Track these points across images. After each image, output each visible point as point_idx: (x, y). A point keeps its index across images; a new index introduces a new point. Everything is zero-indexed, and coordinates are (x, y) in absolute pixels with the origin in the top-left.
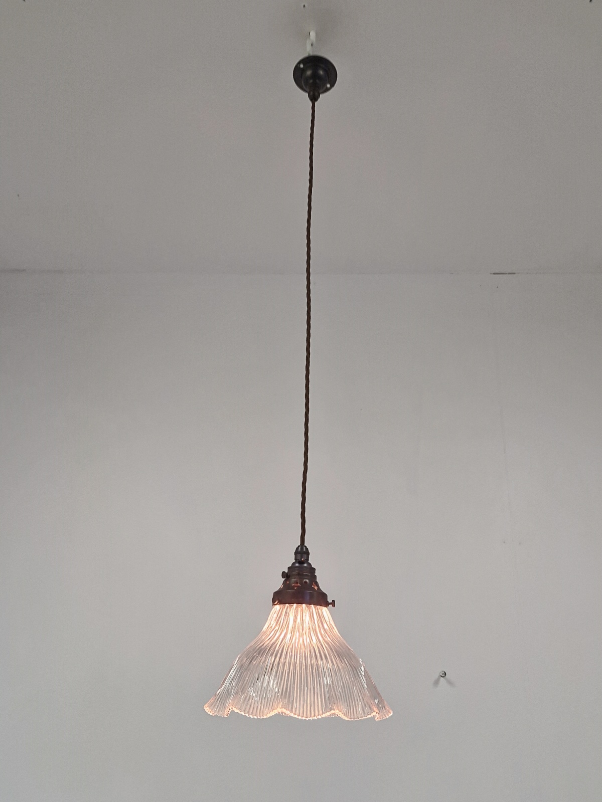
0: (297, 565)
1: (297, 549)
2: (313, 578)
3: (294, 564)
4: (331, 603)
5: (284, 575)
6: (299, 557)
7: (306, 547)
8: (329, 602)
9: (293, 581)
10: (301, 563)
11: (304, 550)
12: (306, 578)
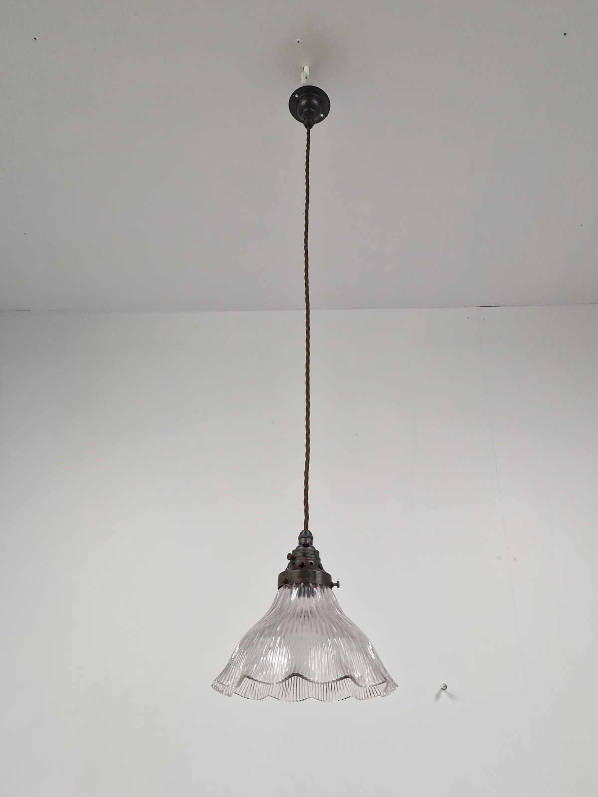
0: (302, 548)
1: (301, 534)
2: (318, 559)
3: (298, 547)
4: (336, 585)
5: (289, 557)
6: (303, 541)
8: (334, 583)
9: (298, 562)
10: (306, 545)
11: (308, 534)
12: (311, 559)
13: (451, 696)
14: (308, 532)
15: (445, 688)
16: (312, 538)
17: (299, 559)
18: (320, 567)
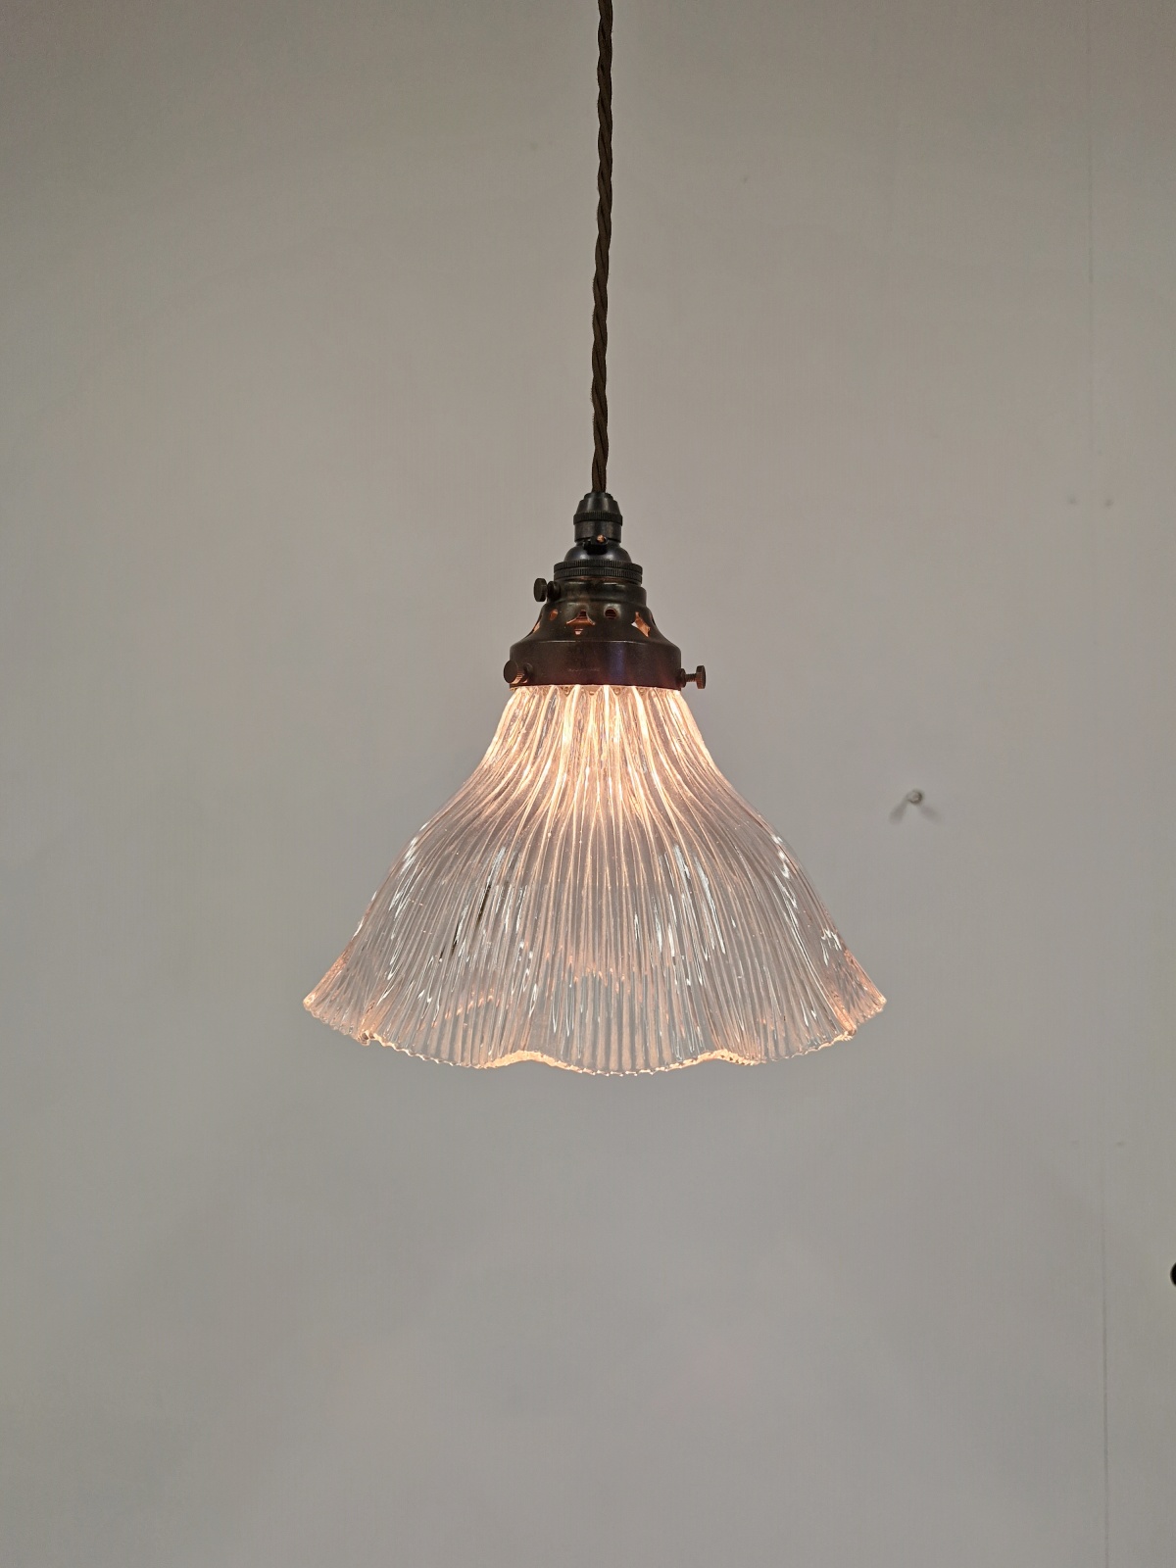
0: (583, 557)
1: (583, 504)
2: (634, 597)
3: (572, 553)
4: (692, 677)
5: (542, 590)
6: (588, 533)
7: (609, 496)
8: (688, 672)
9: (569, 609)
10: (597, 549)
11: (606, 507)
12: (612, 598)
13: (929, 813)
14: (606, 500)
15: (919, 798)
16: (617, 520)
17: (571, 597)
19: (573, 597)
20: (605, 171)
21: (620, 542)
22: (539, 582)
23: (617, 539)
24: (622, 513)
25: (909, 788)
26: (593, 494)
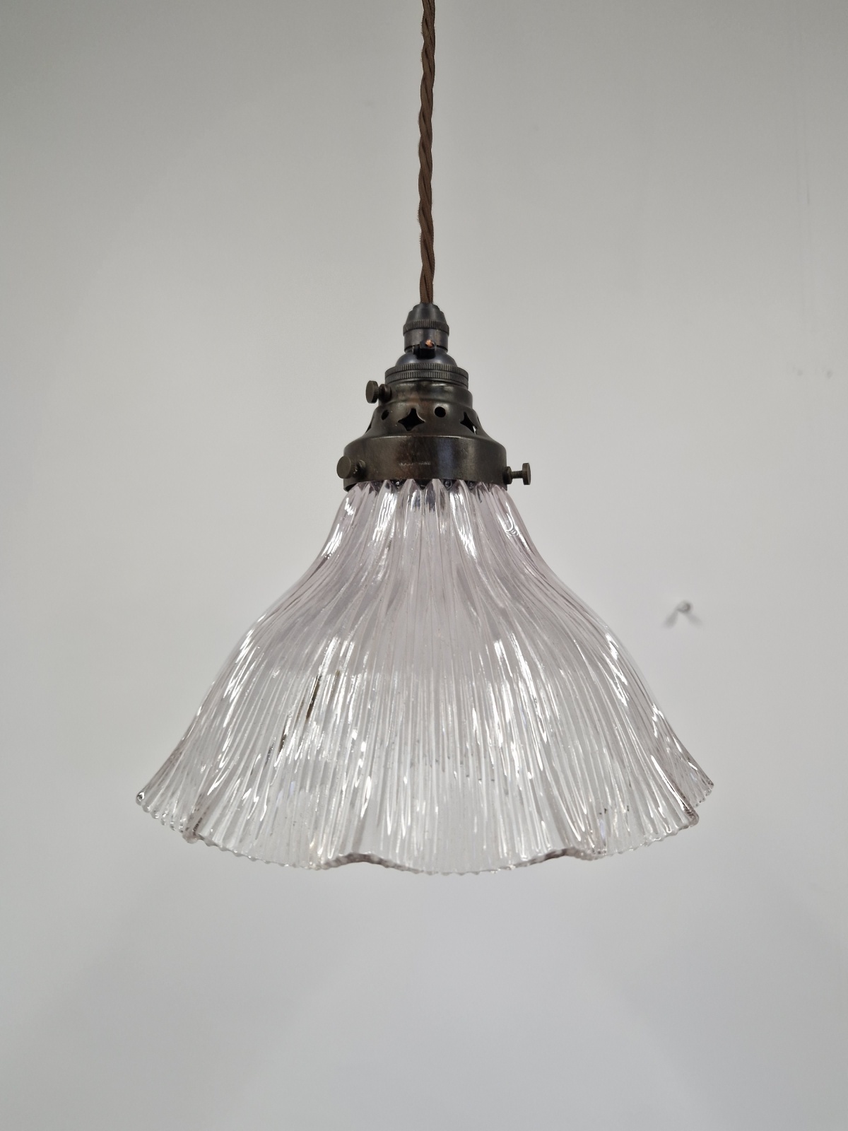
0: (412, 361)
1: (412, 315)
2: (463, 396)
3: (402, 360)
4: (518, 475)
5: (375, 393)
6: (417, 338)
7: (436, 307)
8: (514, 469)
9: (400, 409)
10: (424, 353)
11: (434, 317)
12: (440, 398)
13: (694, 620)
14: (433, 310)
15: (687, 608)
16: (445, 330)
17: (401, 397)
18: (469, 421)
19: (403, 398)
20: (428, 19)
21: (447, 350)
22: (371, 385)
23: (444, 347)
24: (449, 322)
25: (678, 600)
26: (422, 305)
